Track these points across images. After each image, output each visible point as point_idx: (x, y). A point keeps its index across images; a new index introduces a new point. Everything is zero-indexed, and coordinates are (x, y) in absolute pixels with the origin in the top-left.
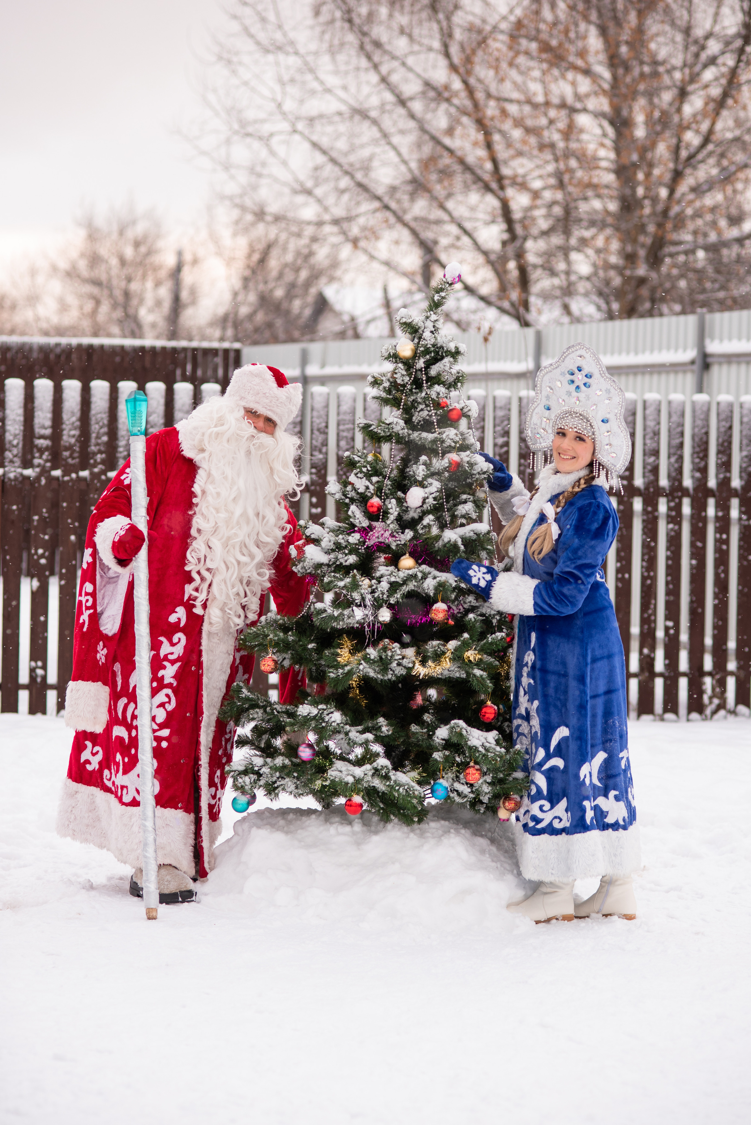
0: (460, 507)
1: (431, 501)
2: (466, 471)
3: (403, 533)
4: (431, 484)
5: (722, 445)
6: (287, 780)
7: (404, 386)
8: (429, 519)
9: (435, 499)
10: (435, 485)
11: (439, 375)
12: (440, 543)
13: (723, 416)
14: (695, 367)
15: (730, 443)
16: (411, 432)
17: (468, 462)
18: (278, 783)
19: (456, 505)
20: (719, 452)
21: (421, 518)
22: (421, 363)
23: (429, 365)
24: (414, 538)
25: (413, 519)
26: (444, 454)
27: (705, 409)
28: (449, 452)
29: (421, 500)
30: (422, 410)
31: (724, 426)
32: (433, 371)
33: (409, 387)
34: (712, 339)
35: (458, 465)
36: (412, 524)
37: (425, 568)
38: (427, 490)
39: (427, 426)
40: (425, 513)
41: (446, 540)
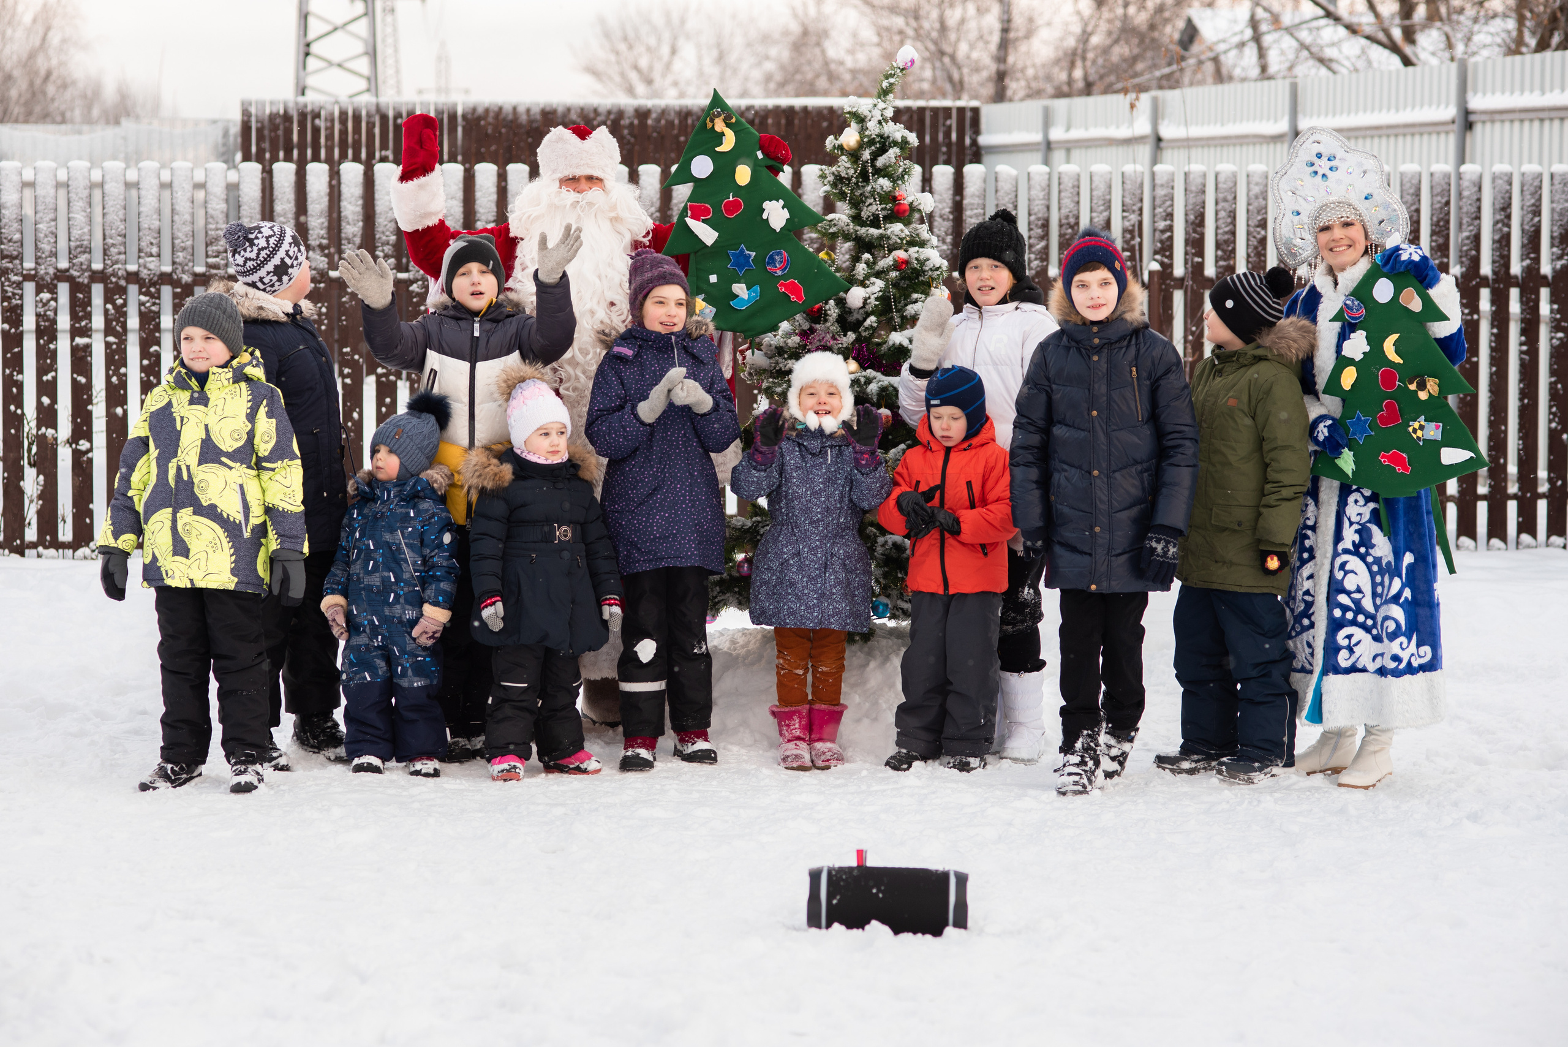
0: (909, 307)
1: (873, 302)
2: (915, 269)
3: (845, 335)
4: (873, 284)
5: (1437, 224)
6: (728, 595)
7: (849, 179)
8: (872, 320)
9: (877, 299)
10: (878, 285)
11: (886, 167)
12: (884, 348)
13: (1438, 190)
14: (1455, 127)
15: (1448, 222)
16: (858, 228)
17: (917, 259)
18: (719, 598)
19: (906, 305)
20: (1433, 233)
21: (865, 320)
22: (866, 155)
23: (875, 156)
24: (857, 340)
25: (857, 320)
26: (890, 251)
27: (1415, 181)
28: (895, 249)
29: (861, 301)
30: (871, 204)
31: (1439, 202)
32: (881, 162)
33: (854, 180)
34: (1475, 92)
35: (906, 262)
36: (856, 326)
37: (870, 372)
38: (868, 290)
39: (875, 222)
40: (868, 315)
41: (891, 343)
